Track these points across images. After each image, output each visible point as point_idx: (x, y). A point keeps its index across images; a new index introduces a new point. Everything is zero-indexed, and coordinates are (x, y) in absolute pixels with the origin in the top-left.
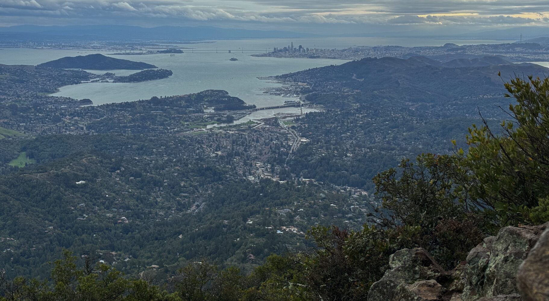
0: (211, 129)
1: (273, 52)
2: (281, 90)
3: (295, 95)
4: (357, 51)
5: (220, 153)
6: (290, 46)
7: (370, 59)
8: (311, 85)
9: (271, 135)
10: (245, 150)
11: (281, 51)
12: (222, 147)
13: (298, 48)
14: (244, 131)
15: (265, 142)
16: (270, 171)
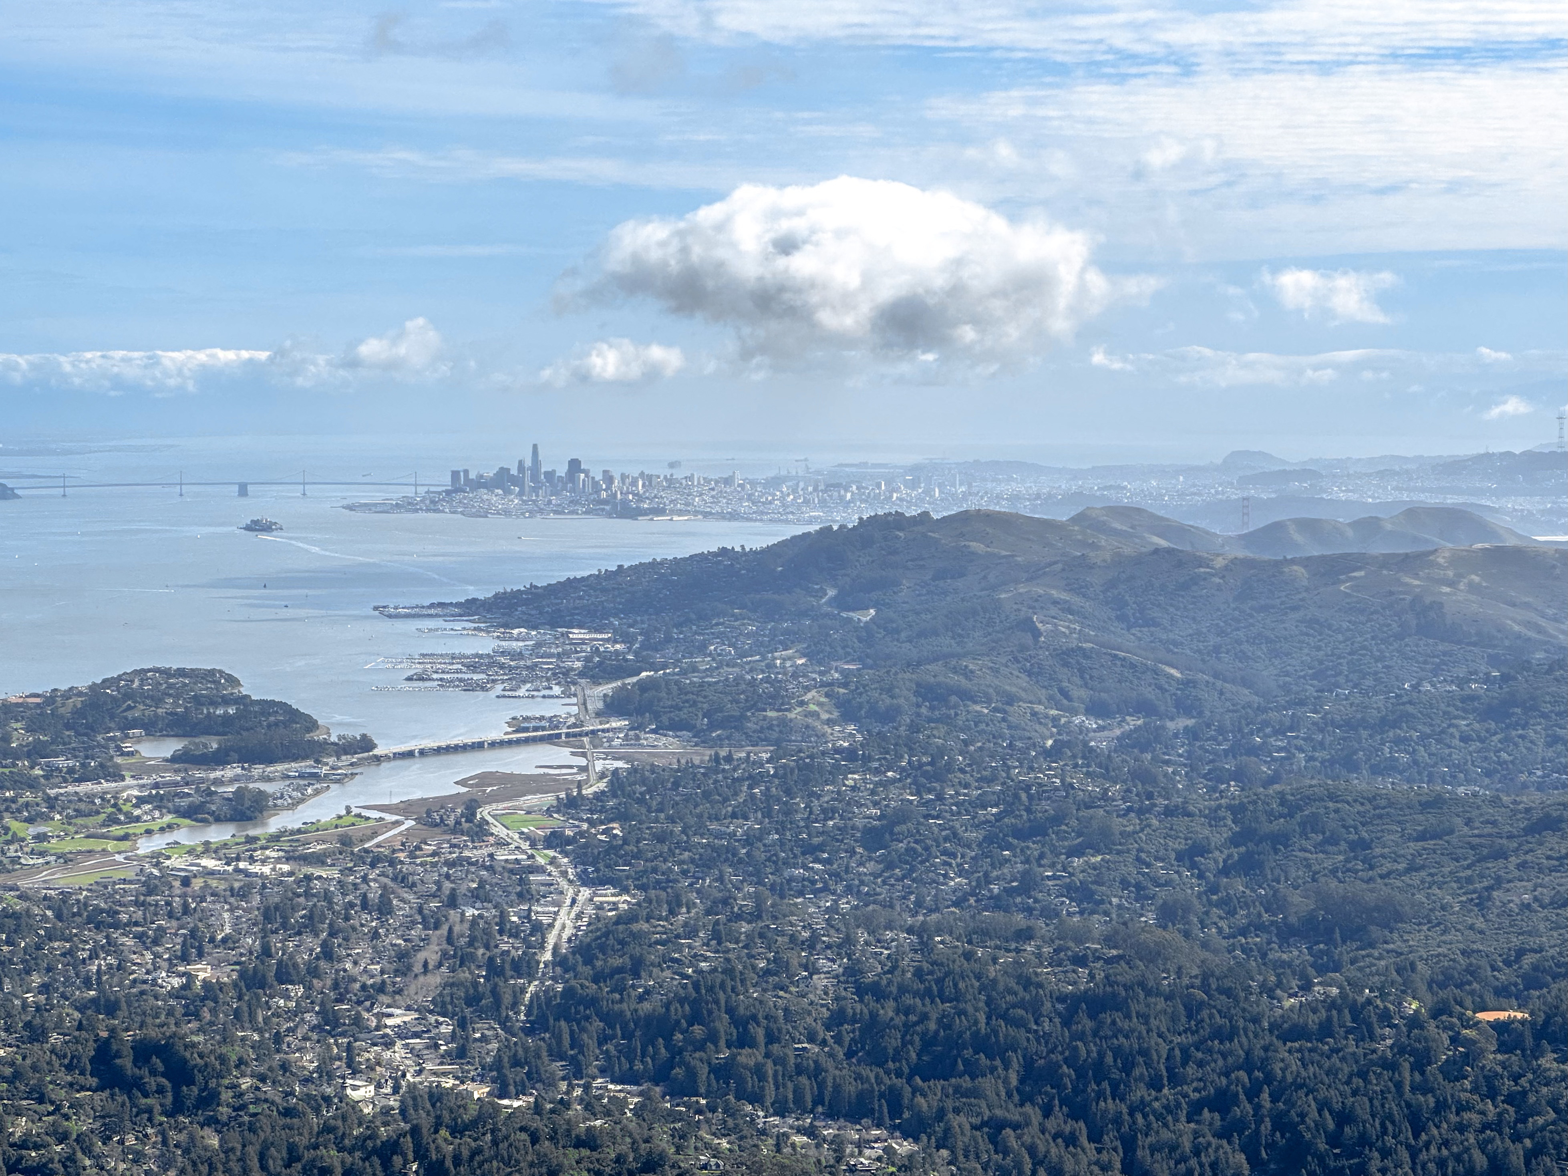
0: (156, 858)
1: (448, 493)
2: (490, 666)
3: (557, 690)
4: (838, 486)
5: (203, 972)
6: (528, 463)
7: (896, 521)
8: (628, 639)
9: (448, 876)
10: (328, 954)
11: (481, 484)
12: (212, 940)
13: (562, 471)
14: (319, 860)
15: (420, 910)
16: (448, 1053)
